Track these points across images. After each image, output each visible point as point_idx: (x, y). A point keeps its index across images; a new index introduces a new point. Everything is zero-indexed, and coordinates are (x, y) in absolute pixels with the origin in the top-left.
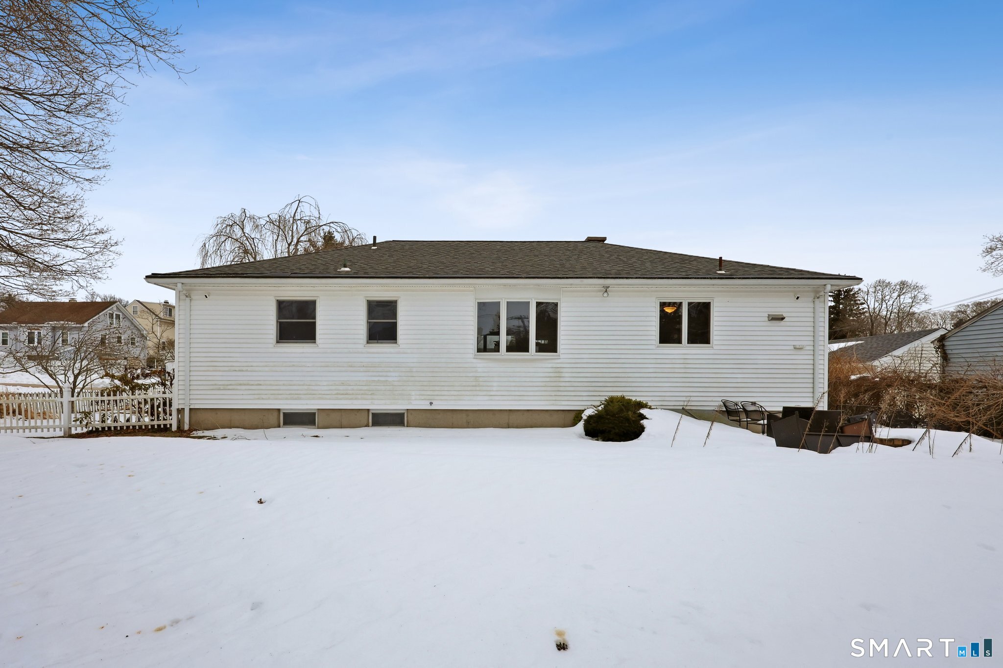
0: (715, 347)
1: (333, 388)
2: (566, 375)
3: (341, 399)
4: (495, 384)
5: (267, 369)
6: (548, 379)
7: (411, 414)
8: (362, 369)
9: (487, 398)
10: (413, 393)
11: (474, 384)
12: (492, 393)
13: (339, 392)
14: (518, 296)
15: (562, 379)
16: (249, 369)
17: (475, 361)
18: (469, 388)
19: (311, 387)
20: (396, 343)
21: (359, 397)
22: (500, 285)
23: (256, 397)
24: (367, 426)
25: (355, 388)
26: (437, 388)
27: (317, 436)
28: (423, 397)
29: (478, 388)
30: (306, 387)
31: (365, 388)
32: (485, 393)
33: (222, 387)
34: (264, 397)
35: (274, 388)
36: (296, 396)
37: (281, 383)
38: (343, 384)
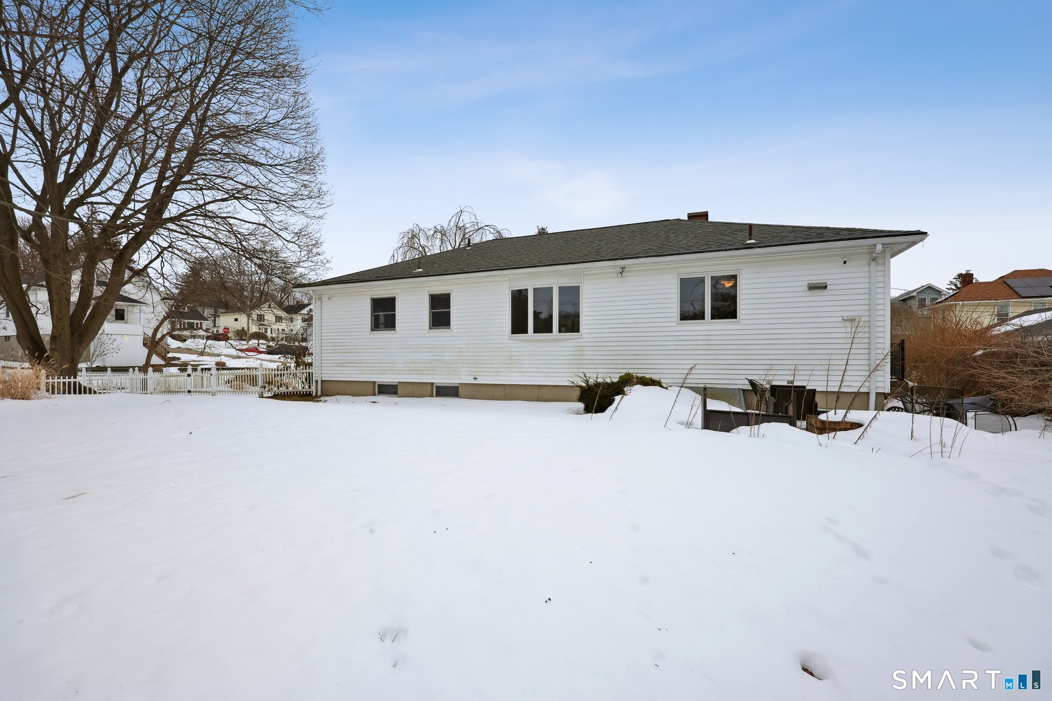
0: (743, 322)
1: (407, 365)
2: (589, 353)
3: (412, 374)
4: (526, 362)
5: (365, 351)
6: (571, 357)
7: (462, 387)
8: (426, 350)
9: (520, 374)
10: (463, 370)
11: (509, 362)
12: (524, 370)
13: (410, 368)
14: (542, 283)
15: (584, 357)
16: (355, 351)
17: (510, 341)
18: (505, 366)
19: (393, 365)
20: (450, 328)
21: (425, 372)
22: (527, 274)
23: (360, 372)
24: (431, 396)
25: (422, 365)
26: (480, 366)
27: (374, 402)
28: (470, 373)
29: (512, 366)
30: (389, 365)
31: (429, 365)
32: (517, 370)
33: (339, 365)
34: (364, 372)
35: (370, 365)
36: (384, 372)
37: (374, 361)
38: (413, 362)
